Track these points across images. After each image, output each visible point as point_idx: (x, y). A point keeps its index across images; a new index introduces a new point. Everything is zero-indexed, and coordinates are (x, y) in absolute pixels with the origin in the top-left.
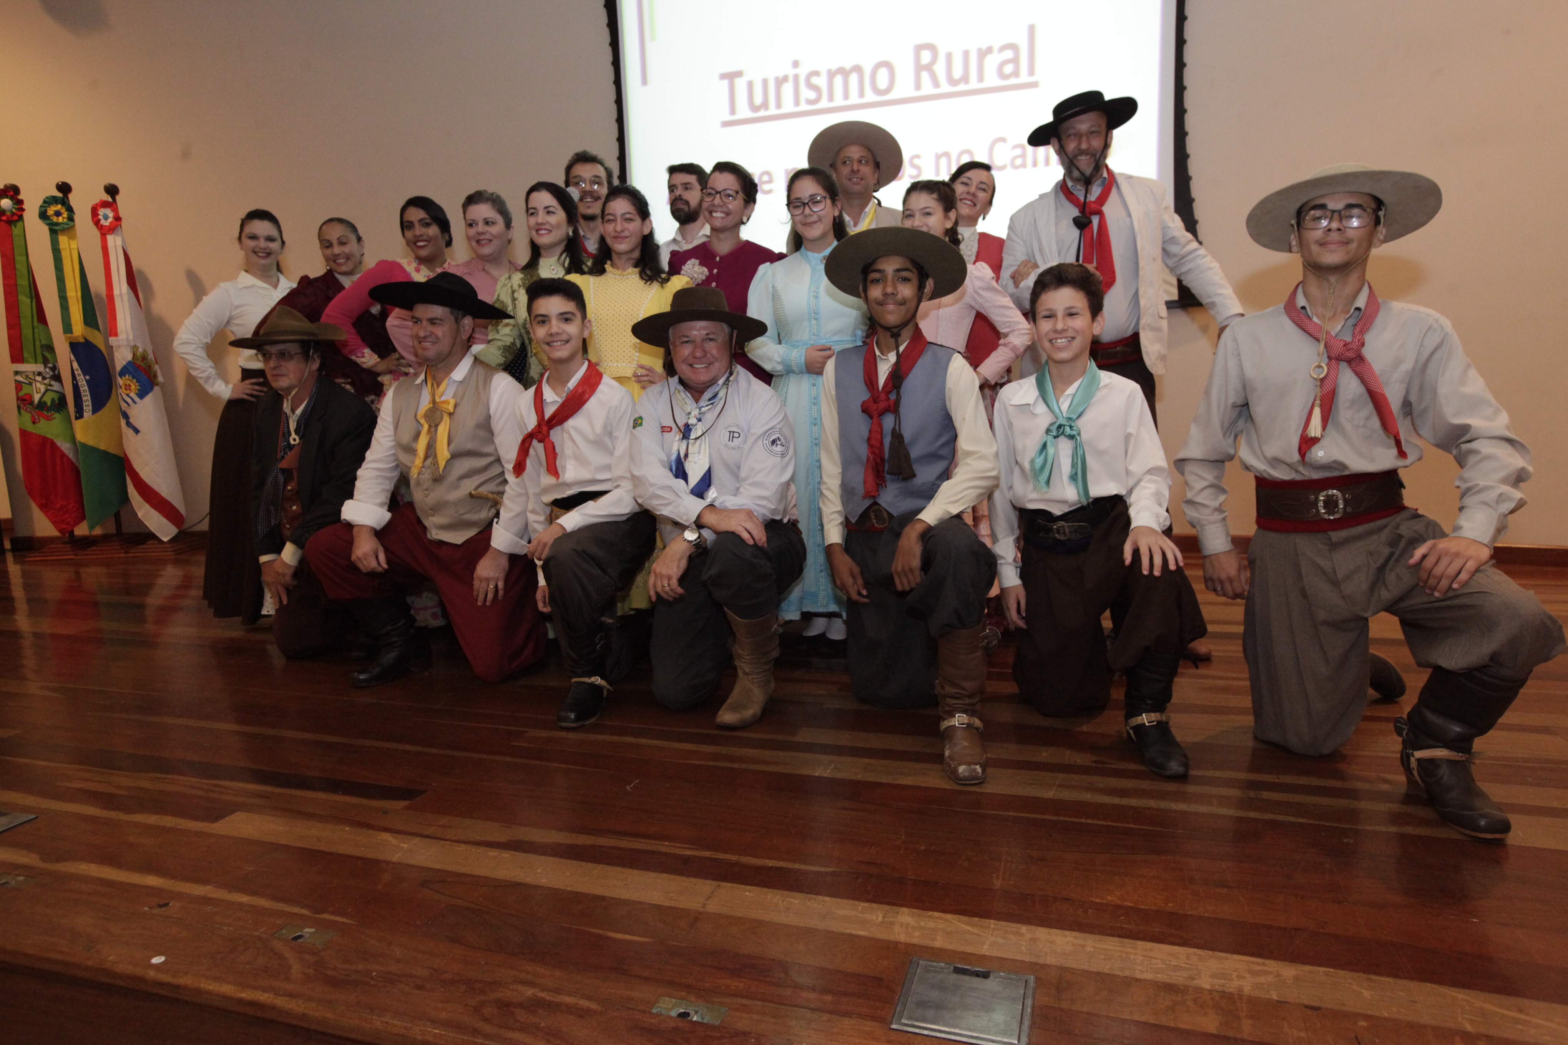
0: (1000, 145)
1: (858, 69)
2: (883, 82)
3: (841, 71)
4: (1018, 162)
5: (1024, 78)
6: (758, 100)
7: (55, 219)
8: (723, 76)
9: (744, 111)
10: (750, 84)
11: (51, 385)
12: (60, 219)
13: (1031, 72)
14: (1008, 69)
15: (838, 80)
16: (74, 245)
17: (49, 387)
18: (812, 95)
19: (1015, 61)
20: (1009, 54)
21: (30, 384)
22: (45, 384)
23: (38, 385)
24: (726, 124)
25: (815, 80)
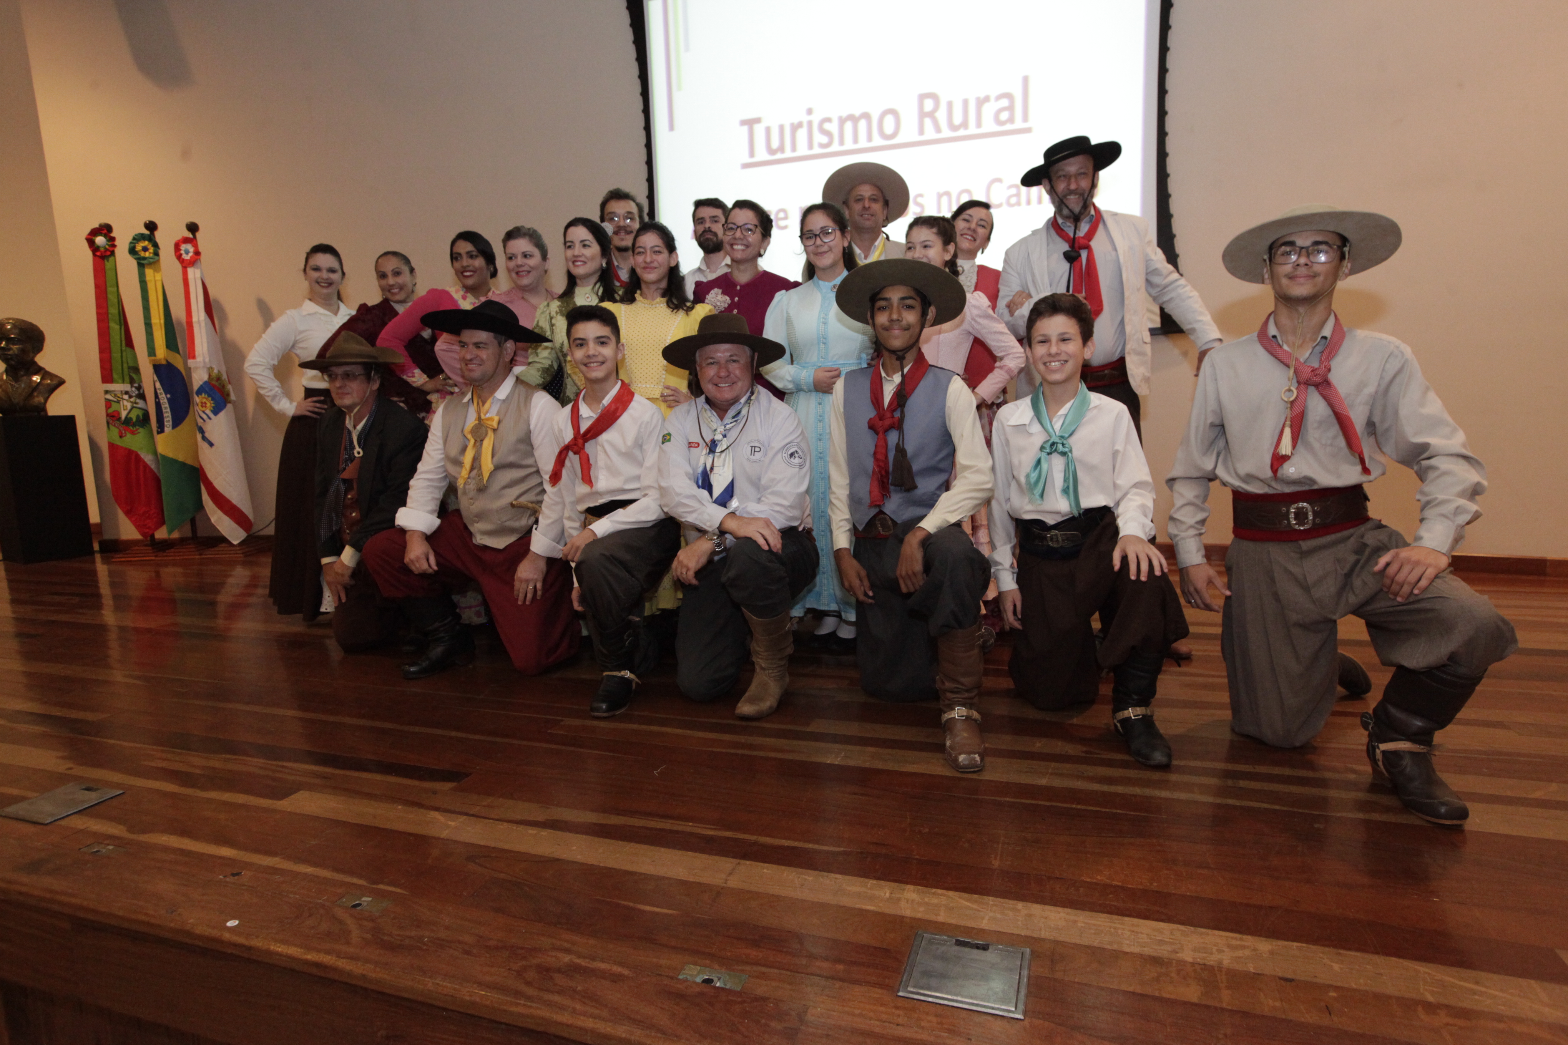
0: (996, 185)
1: (866, 116)
2: (889, 128)
3: (851, 118)
4: (1013, 200)
5: (1019, 124)
6: (775, 144)
7: (142, 254)
8: (743, 123)
9: (762, 154)
10: (768, 130)
11: (136, 403)
12: (147, 254)
13: (1025, 119)
14: (1004, 116)
15: (848, 126)
16: (158, 277)
17: (135, 405)
18: (824, 140)
19: (1011, 108)
20: (1005, 103)
21: (118, 402)
22: (131, 402)
23: (125, 403)
24: (746, 166)
25: (827, 126)
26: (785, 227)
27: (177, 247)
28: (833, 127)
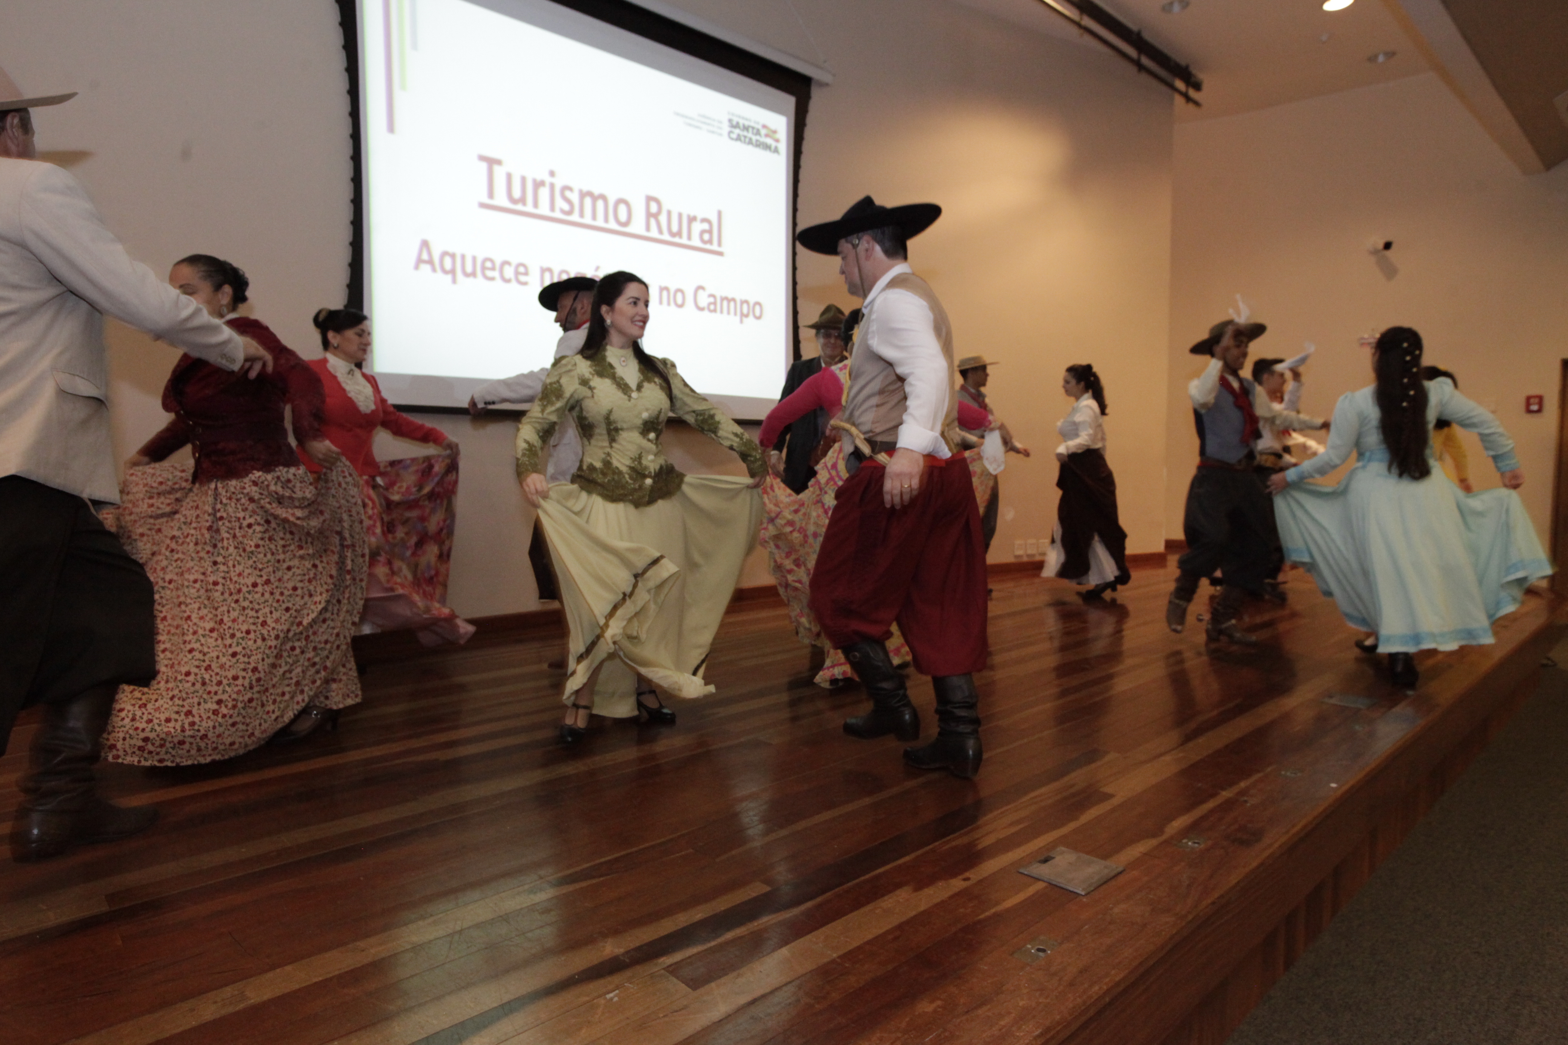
0: (700, 292)
1: (603, 197)
2: (623, 217)
3: (590, 194)
4: (712, 307)
5: (715, 247)
6: (517, 194)
8: (482, 158)
9: (501, 199)
10: (509, 177)
13: (720, 244)
14: (706, 237)
15: (588, 201)
18: (566, 207)
19: (710, 232)
20: (706, 226)
24: (483, 205)
25: (568, 194)
26: (525, 284)
28: (574, 197)
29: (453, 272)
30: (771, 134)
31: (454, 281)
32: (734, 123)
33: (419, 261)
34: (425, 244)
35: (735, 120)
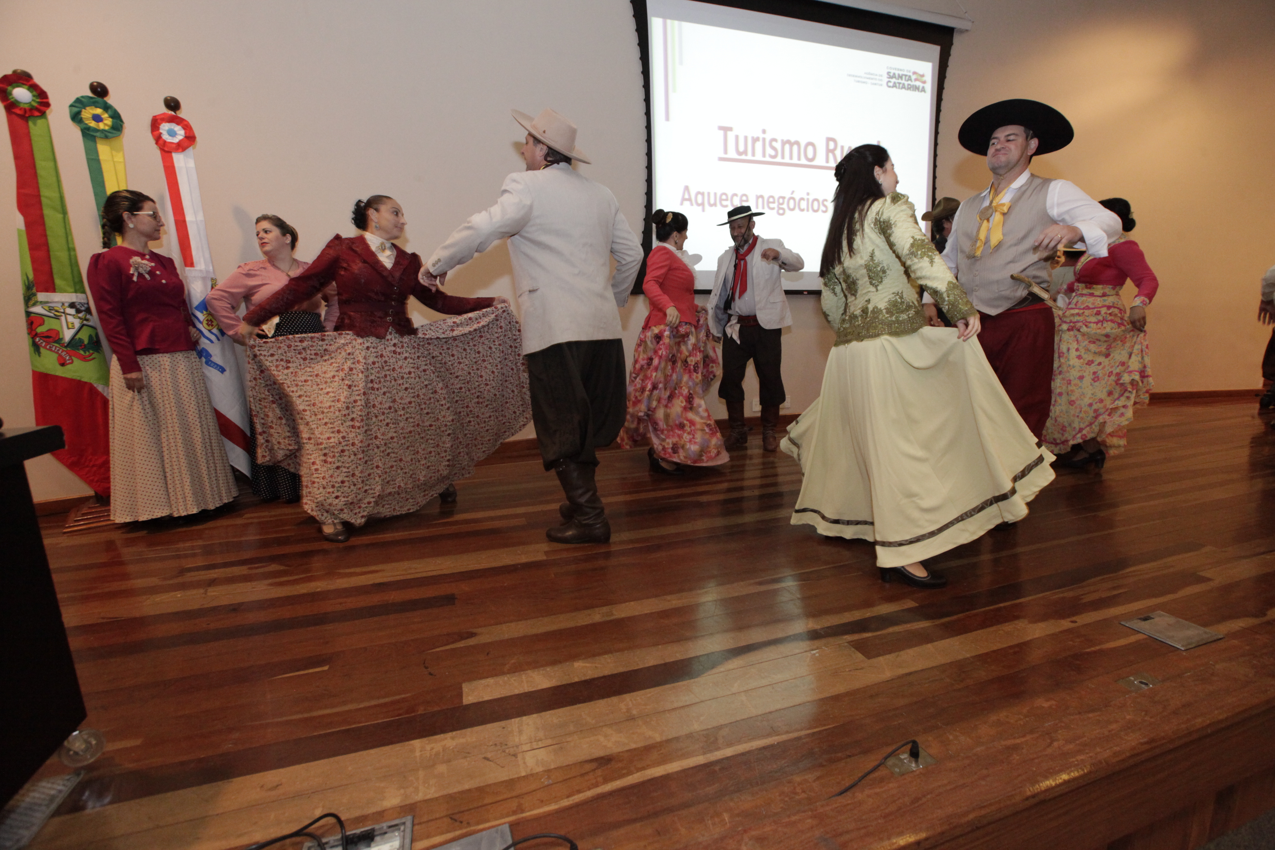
1: (797, 143)
2: (810, 155)
3: (788, 142)
6: (741, 149)
7: (93, 124)
8: (721, 128)
9: (732, 154)
10: (737, 137)
11: (87, 320)
12: (101, 126)
15: (787, 147)
16: (119, 158)
17: (85, 322)
18: (773, 153)
21: (57, 318)
22: (80, 318)
23: (70, 319)
24: (721, 159)
25: (774, 144)
27: (155, 124)
28: (778, 145)
29: (702, 204)
30: (919, 78)
31: (703, 210)
32: (891, 74)
33: (684, 199)
34: (687, 188)
35: (892, 71)
